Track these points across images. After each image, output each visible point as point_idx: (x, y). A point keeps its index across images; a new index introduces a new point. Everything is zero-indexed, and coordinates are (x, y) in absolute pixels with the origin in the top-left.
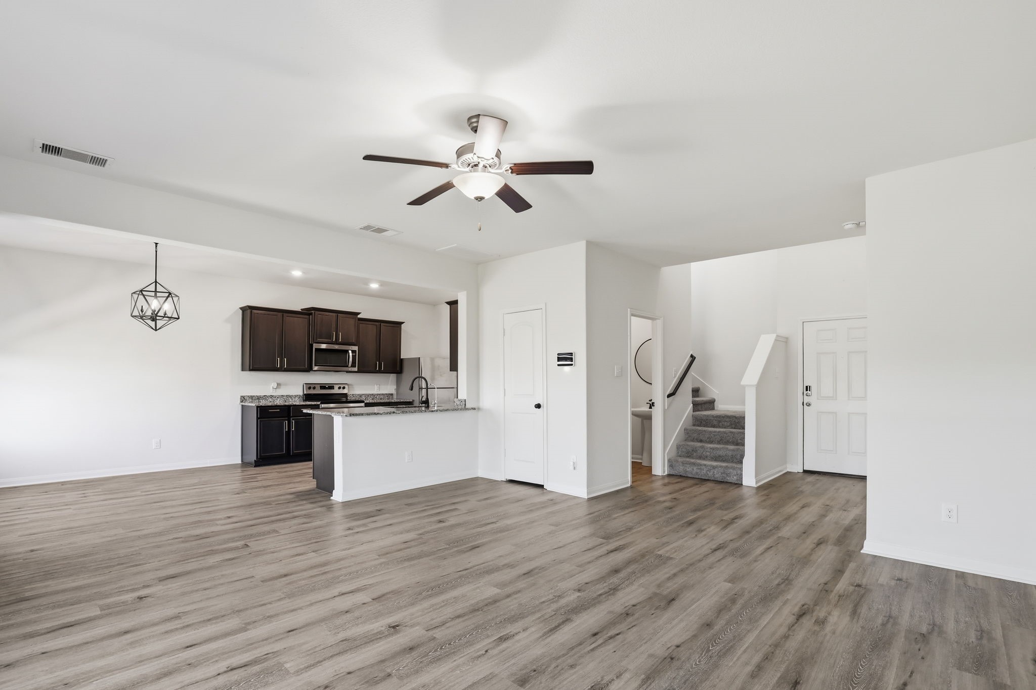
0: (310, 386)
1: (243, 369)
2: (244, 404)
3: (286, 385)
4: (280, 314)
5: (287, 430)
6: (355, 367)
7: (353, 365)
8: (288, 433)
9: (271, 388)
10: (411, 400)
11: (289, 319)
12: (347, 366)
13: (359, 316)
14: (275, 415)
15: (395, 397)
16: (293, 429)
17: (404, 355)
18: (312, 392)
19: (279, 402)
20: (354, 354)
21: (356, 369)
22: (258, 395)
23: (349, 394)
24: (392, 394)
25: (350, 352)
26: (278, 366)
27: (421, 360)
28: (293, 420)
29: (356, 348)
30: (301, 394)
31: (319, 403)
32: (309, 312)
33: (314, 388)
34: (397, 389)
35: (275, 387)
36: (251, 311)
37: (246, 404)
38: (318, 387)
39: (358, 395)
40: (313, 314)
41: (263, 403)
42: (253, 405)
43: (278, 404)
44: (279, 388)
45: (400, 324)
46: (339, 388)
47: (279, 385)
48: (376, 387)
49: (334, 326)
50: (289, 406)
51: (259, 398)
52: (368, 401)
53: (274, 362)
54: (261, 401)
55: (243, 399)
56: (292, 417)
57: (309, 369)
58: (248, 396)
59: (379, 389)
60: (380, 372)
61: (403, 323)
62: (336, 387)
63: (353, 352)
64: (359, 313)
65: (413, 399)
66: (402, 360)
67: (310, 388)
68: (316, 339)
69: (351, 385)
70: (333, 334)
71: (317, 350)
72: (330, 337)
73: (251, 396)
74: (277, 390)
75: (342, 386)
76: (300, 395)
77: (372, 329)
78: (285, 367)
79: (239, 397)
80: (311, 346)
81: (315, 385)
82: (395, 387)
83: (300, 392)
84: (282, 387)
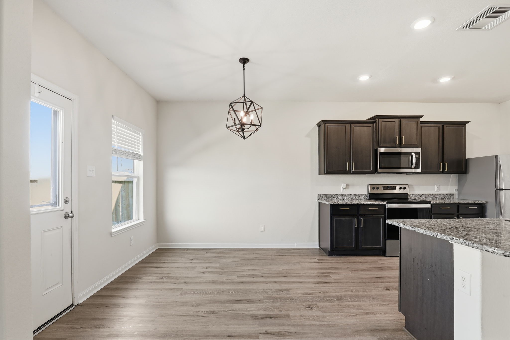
0: (374, 187)
1: (319, 173)
2: (320, 201)
3: (353, 185)
4: (348, 125)
5: (356, 227)
6: (419, 168)
7: (417, 167)
8: (357, 229)
9: (342, 188)
10: (484, 202)
11: (357, 129)
12: (411, 168)
13: (421, 120)
14: (346, 213)
15: (456, 197)
16: (362, 227)
17: (468, 156)
18: (376, 191)
19: (348, 201)
20: (418, 156)
21: (419, 170)
22: (331, 194)
23: (410, 194)
24: (453, 195)
25: (413, 154)
26: (347, 169)
27: (500, 159)
28: (361, 217)
29: (419, 150)
30: (366, 193)
31: (385, 203)
32: (374, 120)
33: (378, 188)
34: (459, 191)
35: (345, 188)
36: (325, 125)
37: (322, 202)
38: (381, 187)
39: (418, 194)
40: (377, 121)
41: (336, 201)
42: (328, 203)
43: (349, 203)
44: (348, 188)
45: (463, 124)
46: (401, 188)
47: (347, 186)
48: (436, 187)
49: (397, 130)
50: (358, 206)
51: (332, 196)
52: (435, 202)
53: (344, 165)
54: (334, 198)
55: (320, 197)
56: (361, 215)
57: (374, 171)
58: (324, 195)
59: (439, 189)
60: (443, 172)
61: (468, 122)
62: (398, 187)
63: (417, 154)
64: (421, 116)
65: (486, 201)
66: (467, 161)
67: (374, 188)
68: (381, 144)
69: (412, 185)
70: (396, 138)
71: (381, 153)
72: (394, 141)
73: (326, 195)
74: (346, 190)
75: (403, 187)
76: (365, 195)
77: (434, 132)
78: (353, 170)
79: (317, 196)
80: (376, 151)
81: (378, 186)
82: (456, 187)
83: (365, 191)
84: (350, 187)
